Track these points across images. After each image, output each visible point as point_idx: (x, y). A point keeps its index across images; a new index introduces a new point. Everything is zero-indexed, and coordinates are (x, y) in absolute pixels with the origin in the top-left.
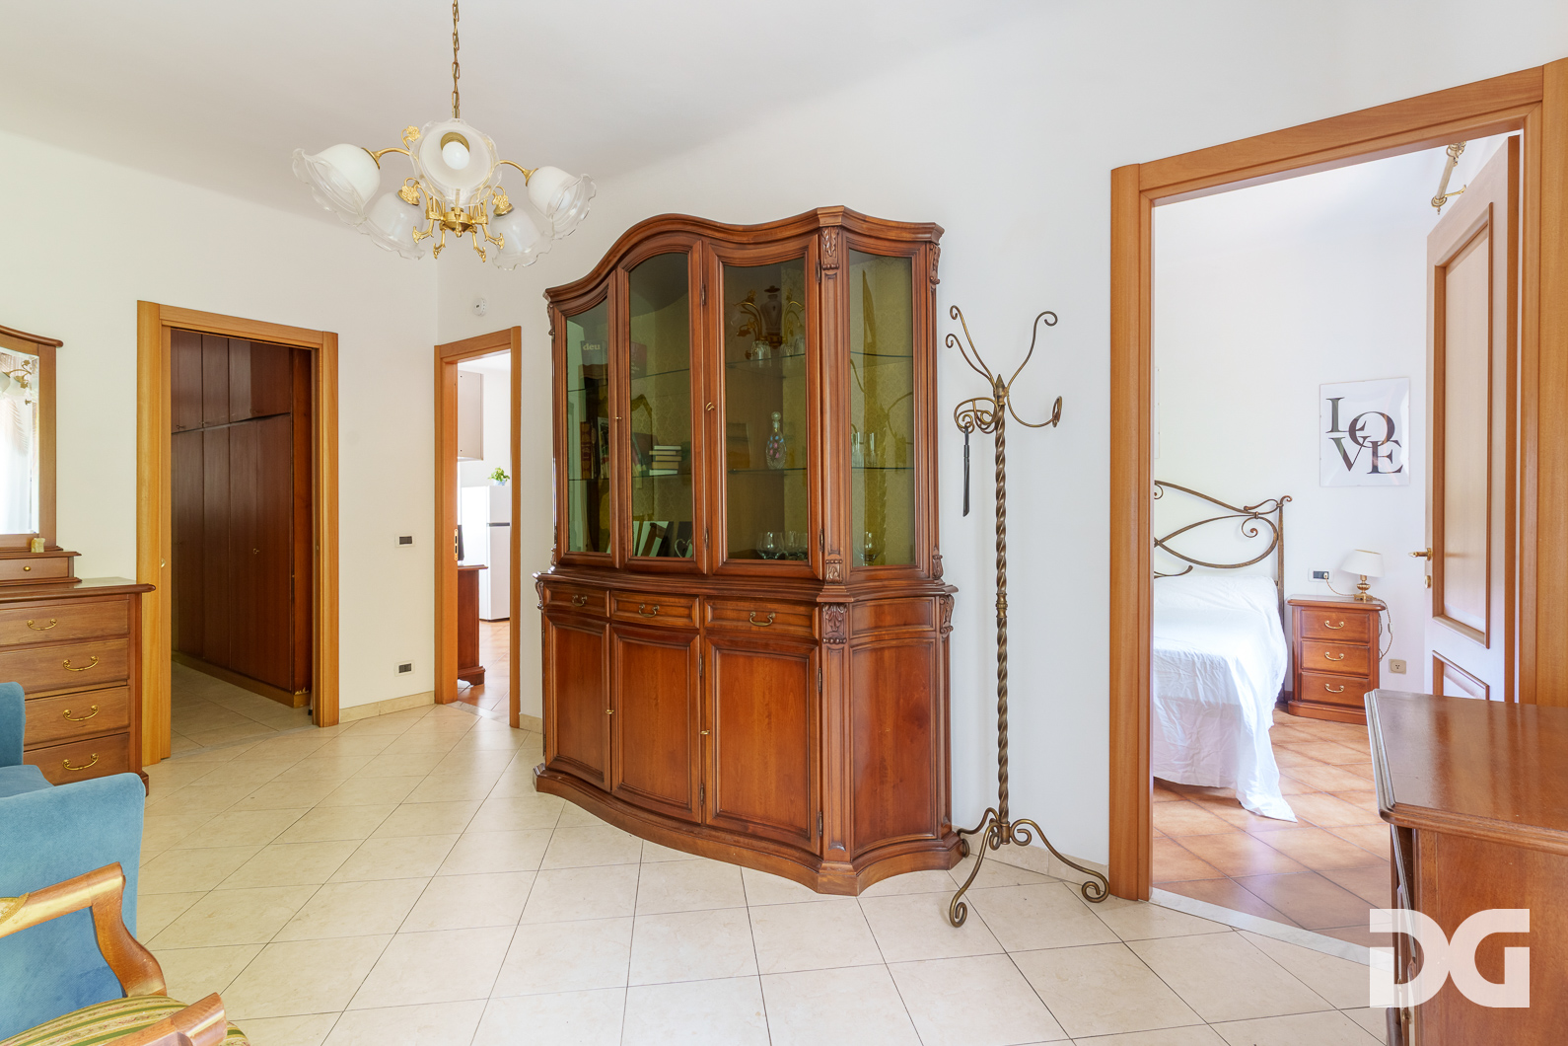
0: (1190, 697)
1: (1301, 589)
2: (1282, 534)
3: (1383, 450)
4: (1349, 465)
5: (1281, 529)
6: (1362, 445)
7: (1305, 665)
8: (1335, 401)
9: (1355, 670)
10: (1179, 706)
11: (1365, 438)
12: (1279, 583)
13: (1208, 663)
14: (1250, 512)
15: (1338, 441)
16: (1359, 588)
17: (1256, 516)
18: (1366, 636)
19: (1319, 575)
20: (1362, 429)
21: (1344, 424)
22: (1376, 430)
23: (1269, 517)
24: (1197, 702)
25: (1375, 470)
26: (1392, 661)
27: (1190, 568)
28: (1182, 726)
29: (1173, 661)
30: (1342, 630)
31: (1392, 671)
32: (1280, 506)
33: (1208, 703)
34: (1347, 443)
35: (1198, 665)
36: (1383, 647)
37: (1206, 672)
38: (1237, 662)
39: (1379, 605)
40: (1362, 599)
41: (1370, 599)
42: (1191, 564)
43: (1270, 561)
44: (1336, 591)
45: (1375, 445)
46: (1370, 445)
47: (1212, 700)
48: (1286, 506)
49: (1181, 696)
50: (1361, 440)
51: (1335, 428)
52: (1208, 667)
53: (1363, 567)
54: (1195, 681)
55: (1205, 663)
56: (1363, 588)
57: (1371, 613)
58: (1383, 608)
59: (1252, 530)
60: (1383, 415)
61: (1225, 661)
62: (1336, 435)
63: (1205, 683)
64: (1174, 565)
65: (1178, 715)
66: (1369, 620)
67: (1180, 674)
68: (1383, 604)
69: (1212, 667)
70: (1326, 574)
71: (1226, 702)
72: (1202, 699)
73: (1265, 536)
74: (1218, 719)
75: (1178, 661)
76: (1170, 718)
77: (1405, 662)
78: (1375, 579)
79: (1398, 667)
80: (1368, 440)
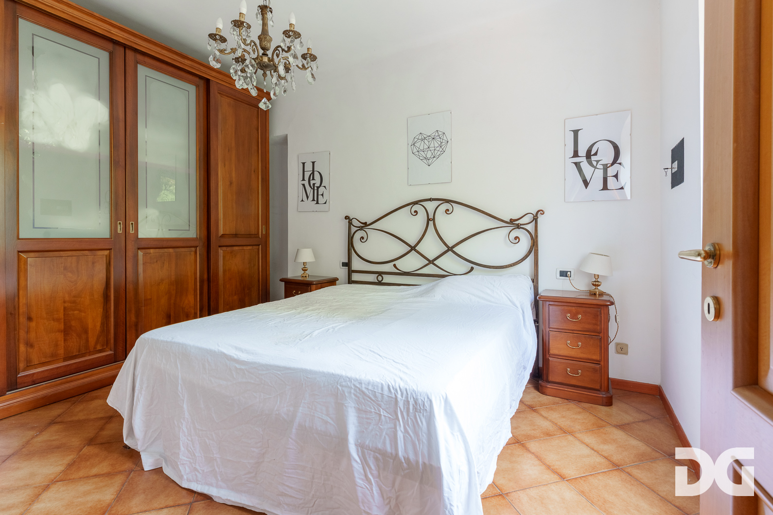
0: (389, 449)
1: (551, 284)
2: (537, 241)
3: (611, 171)
4: (586, 183)
5: (537, 236)
6: (595, 168)
7: (551, 352)
8: (576, 133)
9: (589, 356)
10: (376, 459)
11: (598, 162)
12: (535, 280)
13: (412, 402)
14: (514, 224)
15: (577, 165)
16: (593, 285)
17: (518, 227)
18: (599, 328)
19: (564, 274)
20: (596, 154)
21: (582, 152)
22: (605, 155)
23: (529, 227)
24: (396, 457)
25: (605, 187)
26: (617, 344)
27: (472, 269)
28: (380, 488)
29: (375, 396)
30: (580, 322)
31: (618, 352)
32: (535, 219)
33: (407, 460)
34: (585, 165)
35: (401, 404)
36: (612, 333)
37: (408, 415)
38: (446, 401)
39: (609, 301)
40: (595, 294)
41: (602, 294)
42: (474, 265)
43: (529, 263)
44: (576, 287)
45: (606, 168)
46: (602, 167)
47: (412, 457)
48: (541, 219)
49: (380, 446)
50: (595, 163)
51: (576, 154)
52: (411, 407)
53: (596, 268)
54: (395, 428)
55: (408, 402)
56: (596, 284)
57: (602, 307)
58: (612, 303)
59: (516, 238)
60: (610, 142)
61: (431, 401)
62: (577, 160)
63: (406, 431)
64: (460, 267)
65: (375, 472)
66: (601, 314)
67: (380, 415)
68: (612, 300)
69: (415, 409)
70: (569, 273)
71: (427, 462)
72: (401, 454)
73: (525, 243)
74: (417, 484)
75: (379, 396)
76: (366, 476)
77: (627, 345)
78: (604, 277)
79: (622, 349)
80: (600, 163)
